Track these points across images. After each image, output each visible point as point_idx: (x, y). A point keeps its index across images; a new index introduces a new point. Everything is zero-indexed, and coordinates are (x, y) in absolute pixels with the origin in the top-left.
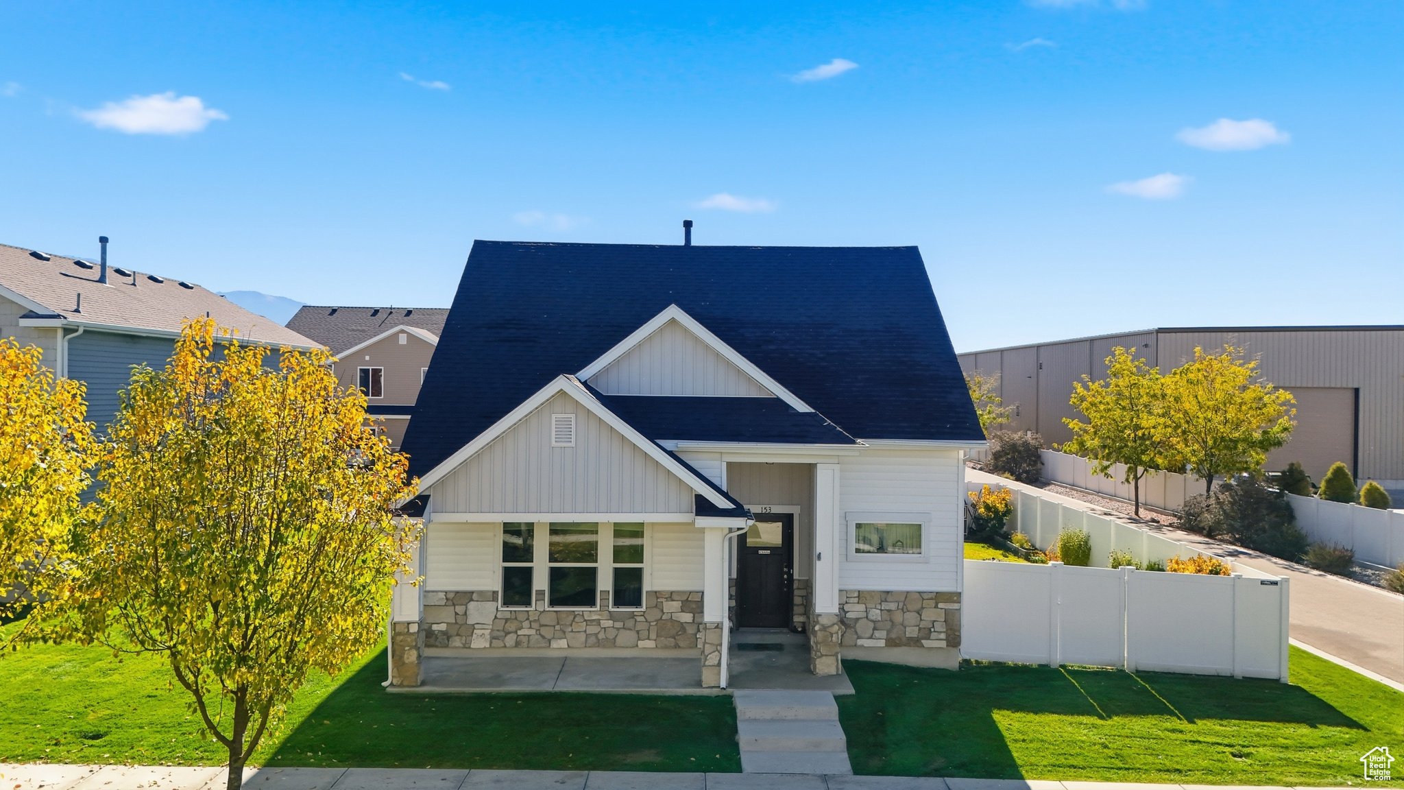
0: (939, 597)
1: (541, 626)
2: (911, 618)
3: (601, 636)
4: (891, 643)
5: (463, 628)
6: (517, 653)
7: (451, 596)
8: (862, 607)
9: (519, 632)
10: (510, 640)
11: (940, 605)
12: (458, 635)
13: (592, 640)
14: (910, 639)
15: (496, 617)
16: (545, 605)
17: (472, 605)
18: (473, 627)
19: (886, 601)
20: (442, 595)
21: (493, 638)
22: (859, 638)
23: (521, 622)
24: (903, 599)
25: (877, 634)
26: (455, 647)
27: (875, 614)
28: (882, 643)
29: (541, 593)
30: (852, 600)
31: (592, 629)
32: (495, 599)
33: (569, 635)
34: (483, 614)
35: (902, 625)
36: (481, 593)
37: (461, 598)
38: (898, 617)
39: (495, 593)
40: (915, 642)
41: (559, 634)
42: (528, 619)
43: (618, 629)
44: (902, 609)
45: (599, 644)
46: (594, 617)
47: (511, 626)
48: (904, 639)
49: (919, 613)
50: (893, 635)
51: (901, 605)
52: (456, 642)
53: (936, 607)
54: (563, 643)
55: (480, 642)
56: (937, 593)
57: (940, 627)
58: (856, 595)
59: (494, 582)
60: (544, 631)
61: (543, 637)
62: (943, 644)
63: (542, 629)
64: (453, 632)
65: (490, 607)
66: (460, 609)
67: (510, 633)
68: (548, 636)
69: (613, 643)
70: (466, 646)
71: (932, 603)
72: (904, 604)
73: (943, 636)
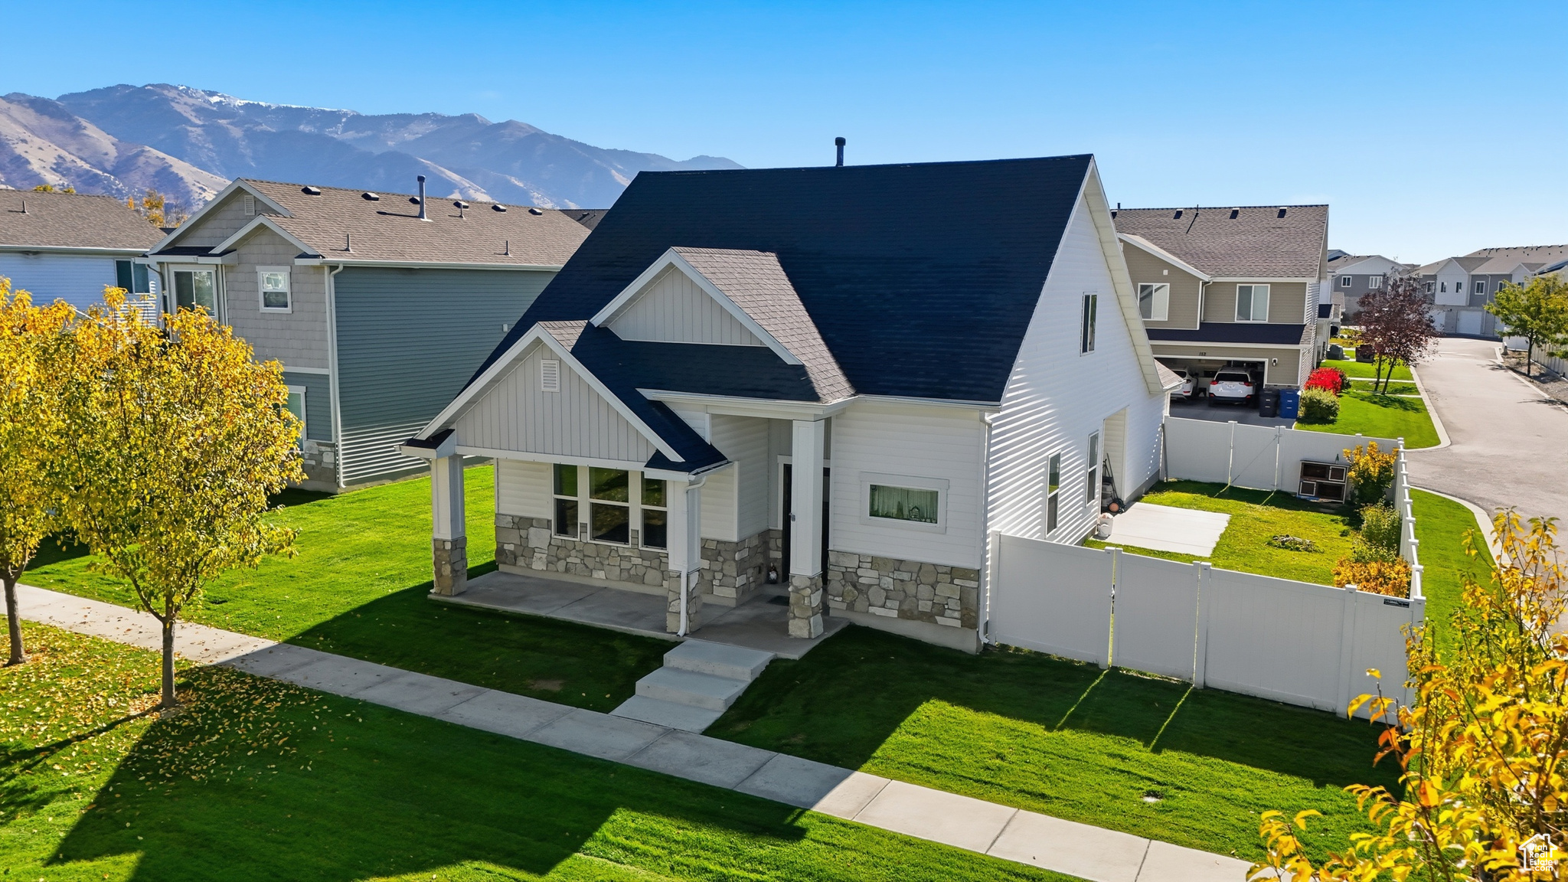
0: (954, 572)
1: (584, 556)
2: (924, 591)
3: (633, 572)
4: (904, 615)
5: (526, 551)
6: (567, 578)
7: (516, 520)
8: (875, 574)
9: (568, 560)
10: (561, 565)
11: (956, 581)
12: (522, 556)
13: (625, 575)
14: (923, 613)
15: (550, 544)
16: (587, 537)
17: (532, 530)
18: (533, 550)
19: (899, 570)
20: (510, 519)
21: (549, 563)
22: (870, 605)
23: (570, 551)
24: (916, 569)
25: (889, 604)
26: (520, 566)
27: (888, 582)
28: (894, 614)
29: (584, 526)
30: (864, 565)
31: (625, 565)
32: (549, 528)
33: (607, 568)
34: (541, 539)
35: (916, 597)
36: (539, 520)
37: (523, 523)
38: (911, 589)
39: (549, 521)
40: (929, 617)
41: (598, 566)
42: (574, 548)
43: (647, 567)
44: (916, 581)
45: (631, 579)
46: (627, 554)
47: (562, 554)
48: (916, 613)
49: (933, 586)
50: (905, 607)
51: (914, 576)
52: (521, 562)
53: (952, 582)
54: (601, 574)
55: (539, 565)
56: (952, 568)
57: (954, 604)
58: (869, 560)
59: (549, 513)
60: (587, 561)
61: (587, 567)
62: (958, 624)
63: (586, 559)
64: (519, 553)
65: (545, 533)
66: (523, 533)
67: (561, 559)
68: (591, 566)
69: (642, 580)
70: (529, 566)
71: (948, 578)
72: (918, 576)
73: (957, 615)
